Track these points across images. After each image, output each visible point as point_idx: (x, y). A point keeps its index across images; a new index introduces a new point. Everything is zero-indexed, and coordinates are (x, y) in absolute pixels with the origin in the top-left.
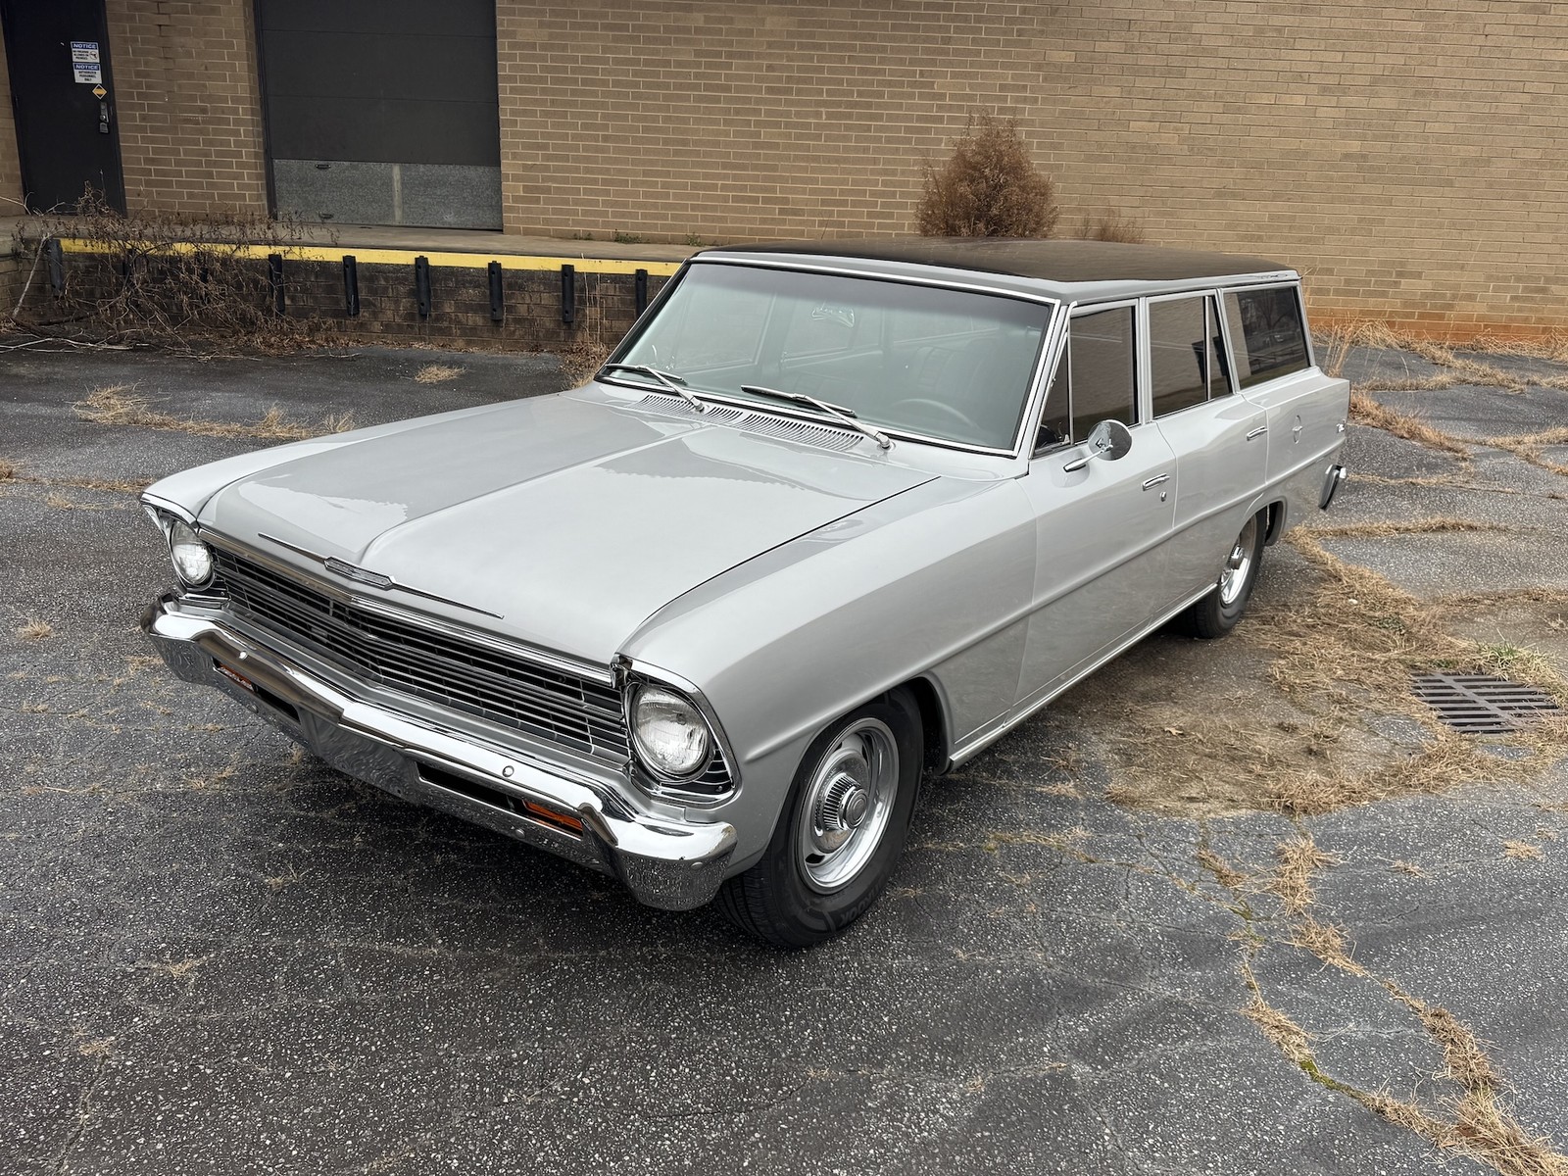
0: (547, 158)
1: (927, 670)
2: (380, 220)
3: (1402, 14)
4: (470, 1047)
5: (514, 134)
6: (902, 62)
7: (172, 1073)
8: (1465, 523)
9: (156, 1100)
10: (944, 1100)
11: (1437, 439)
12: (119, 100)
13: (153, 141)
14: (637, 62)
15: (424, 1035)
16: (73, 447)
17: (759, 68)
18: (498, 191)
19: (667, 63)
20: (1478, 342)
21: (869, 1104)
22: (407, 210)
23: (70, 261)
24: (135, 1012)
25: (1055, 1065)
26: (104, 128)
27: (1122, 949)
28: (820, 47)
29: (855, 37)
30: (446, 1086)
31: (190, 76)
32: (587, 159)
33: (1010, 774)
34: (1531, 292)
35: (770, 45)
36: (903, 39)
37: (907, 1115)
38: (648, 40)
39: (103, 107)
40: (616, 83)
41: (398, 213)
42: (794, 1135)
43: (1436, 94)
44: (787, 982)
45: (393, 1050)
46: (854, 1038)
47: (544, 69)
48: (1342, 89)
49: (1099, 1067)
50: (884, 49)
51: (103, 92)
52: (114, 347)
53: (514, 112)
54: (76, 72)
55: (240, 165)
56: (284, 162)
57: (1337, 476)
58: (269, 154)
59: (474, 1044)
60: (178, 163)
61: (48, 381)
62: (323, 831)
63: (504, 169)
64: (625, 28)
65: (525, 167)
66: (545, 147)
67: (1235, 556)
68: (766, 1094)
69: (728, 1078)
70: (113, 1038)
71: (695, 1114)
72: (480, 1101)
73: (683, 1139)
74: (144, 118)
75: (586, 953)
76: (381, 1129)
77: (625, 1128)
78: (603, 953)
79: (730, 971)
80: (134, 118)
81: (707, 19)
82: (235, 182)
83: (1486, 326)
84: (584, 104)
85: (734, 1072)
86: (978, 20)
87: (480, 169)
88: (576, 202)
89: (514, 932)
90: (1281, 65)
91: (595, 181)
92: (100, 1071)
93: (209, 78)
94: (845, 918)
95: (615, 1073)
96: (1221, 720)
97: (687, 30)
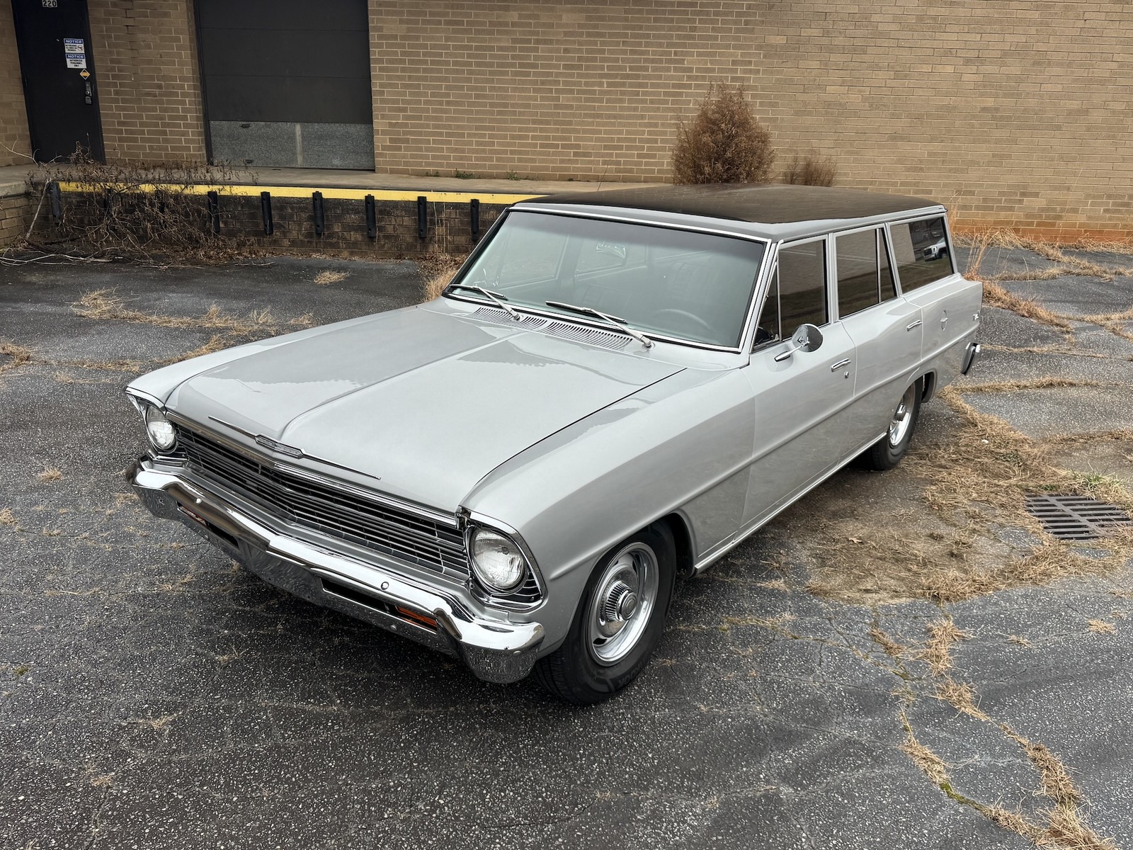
0: (406, 118)
1: (678, 508)
2: (287, 164)
3: (1024, 6)
4: (360, 778)
5: (383, 101)
6: (661, 45)
7: (155, 799)
8: (1067, 381)
9: (144, 818)
10: (690, 814)
11: (1049, 318)
12: (99, 80)
13: (124, 109)
14: (470, 48)
15: (328, 770)
16: (72, 337)
17: (558, 51)
18: (372, 142)
19: (492, 48)
20: (1080, 242)
21: (638, 817)
22: (306, 156)
23: (66, 198)
24: (128, 755)
25: (768, 787)
26: (88, 101)
27: (816, 702)
28: (603, 35)
29: (626, 28)
30: (344, 806)
31: (150, 62)
32: (436, 119)
33: (738, 573)
34: (1118, 206)
35: (566, 34)
36: (662, 28)
37: (665, 824)
38: (478, 32)
39: (87, 85)
40: (455, 63)
41: (300, 159)
42: (586, 839)
43: (1049, 63)
44: (581, 729)
45: (307, 781)
46: (628, 770)
47: (403, 54)
48: (979, 60)
49: (799, 789)
50: (648, 36)
51: (87, 74)
52: (99, 260)
53: (382, 85)
54: (68, 60)
55: (186, 126)
56: (217, 123)
57: (974, 350)
58: (207, 117)
59: (363, 775)
60: (142, 124)
61: (53, 287)
62: (256, 621)
63: (375, 127)
64: (461, 23)
65: (391, 125)
66: (404, 110)
67: (900, 412)
68: (566, 810)
69: (540, 799)
70: (114, 774)
71: (517, 825)
72: (368, 817)
73: (509, 843)
74: (117, 93)
75: (440, 709)
76: (300, 838)
77: (469, 835)
78: (452, 709)
79: (541, 722)
80: (109, 93)
81: (520, 16)
82: (183, 138)
83: (1086, 231)
84: (433, 79)
85: (544, 795)
86: (716, 14)
87: (358, 127)
88: (428, 150)
89: (390, 694)
90: (936, 44)
91: (441, 134)
92: (105, 798)
93: (163, 64)
94: (621, 683)
95: (461, 796)
96: (889, 532)
97: (506, 24)
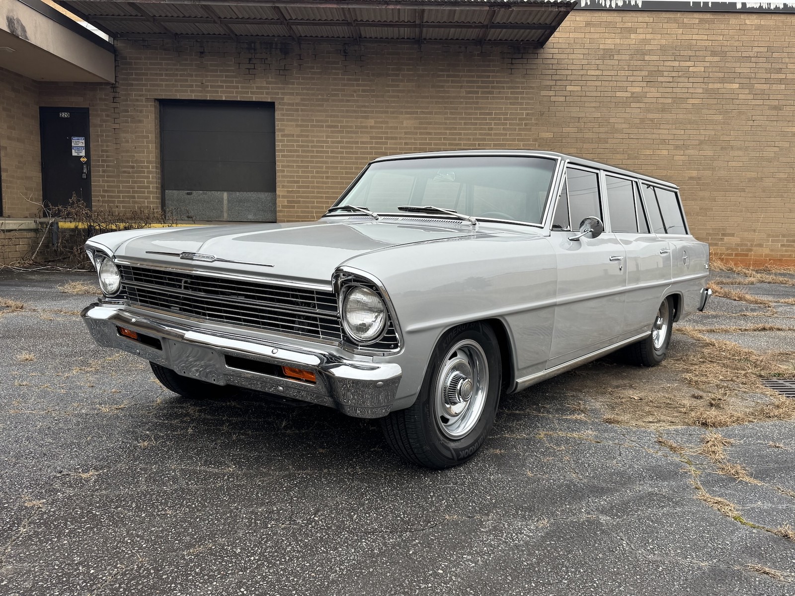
0: (299, 187)
2: (216, 218)
3: (711, 112)
4: (249, 505)
5: (283, 177)
6: (469, 139)
7: (77, 514)
8: (776, 327)
9: (66, 524)
10: (526, 529)
11: (754, 300)
12: (92, 163)
13: (107, 182)
14: (343, 142)
15: (222, 501)
17: (401, 144)
18: (275, 204)
19: (357, 143)
20: (767, 267)
21: (482, 530)
22: (230, 213)
23: (62, 232)
24: (58, 491)
25: (589, 516)
26: (84, 176)
27: (621, 474)
28: (430, 134)
29: (446, 129)
30: (235, 521)
31: (127, 151)
32: (318, 187)
33: (548, 412)
34: (791, 242)
35: (406, 133)
36: (470, 129)
37: (505, 534)
38: (348, 132)
39: (84, 166)
40: (332, 152)
41: (225, 215)
42: (439, 541)
43: (732, 148)
44: (431, 483)
45: (204, 506)
46: (470, 504)
47: (298, 146)
48: (685, 147)
49: (615, 517)
50: (460, 134)
51: (85, 160)
52: (81, 270)
53: (283, 166)
54: (73, 151)
55: (149, 192)
56: (170, 191)
57: (707, 293)
58: (163, 187)
59: (252, 504)
60: (119, 192)
61: (46, 281)
62: (173, 428)
63: (278, 193)
64: (337, 127)
65: (288, 192)
66: (298, 182)
67: (659, 323)
68: (421, 525)
69: (399, 518)
70: (45, 500)
71: (380, 532)
72: (254, 526)
73: (373, 542)
74: (104, 171)
75: (316, 471)
76: (195, 537)
77: (339, 537)
78: (325, 471)
79: (398, 478)
80: (99, 171)
81: (376, 122)
82: (146, 200)
83: (770, 260)
84: (317, 162)
85: (402, 516)
86: (506, 119)
87: (266, 194)
88: (312, 208)
89: (275, 463)
90: (654, 136)
91: (322, 197)
92: (35, 513)
93: (137, 152)
94: (462, 454)
95: (333, 516)
96: (661, 395)
97: (366, 127)
